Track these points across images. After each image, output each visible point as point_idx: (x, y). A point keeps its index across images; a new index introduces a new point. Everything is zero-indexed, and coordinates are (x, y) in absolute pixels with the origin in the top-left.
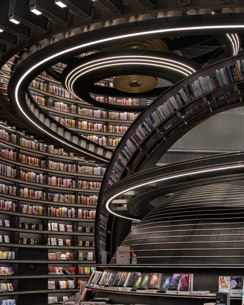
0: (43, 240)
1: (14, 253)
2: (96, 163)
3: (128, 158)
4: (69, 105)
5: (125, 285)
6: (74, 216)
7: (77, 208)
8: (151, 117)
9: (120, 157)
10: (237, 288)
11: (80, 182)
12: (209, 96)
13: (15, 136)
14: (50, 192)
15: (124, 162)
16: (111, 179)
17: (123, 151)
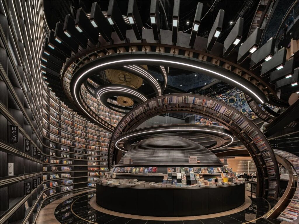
0: (86, 157)
1: (72, 162)
2: (107, 131)
3: (123, 128)
4: (95, 109)
5: (128, 172)
6: (98, 149)
7: (99, 147)
8: (132, 114)
9: (119, 128)
10: (174, 171)
11: (101, 137)
12: (155, 108)
13: (72, 116)
14: (88, 140)
15: (121, 130)
16: (115, 136)
17: (121, 126)
